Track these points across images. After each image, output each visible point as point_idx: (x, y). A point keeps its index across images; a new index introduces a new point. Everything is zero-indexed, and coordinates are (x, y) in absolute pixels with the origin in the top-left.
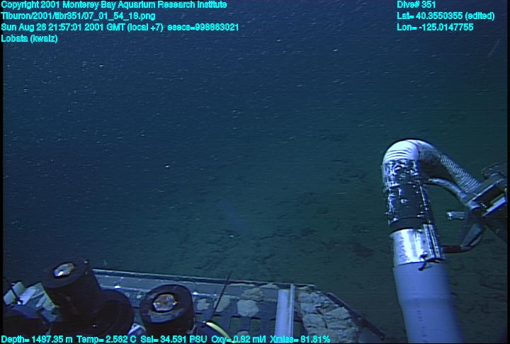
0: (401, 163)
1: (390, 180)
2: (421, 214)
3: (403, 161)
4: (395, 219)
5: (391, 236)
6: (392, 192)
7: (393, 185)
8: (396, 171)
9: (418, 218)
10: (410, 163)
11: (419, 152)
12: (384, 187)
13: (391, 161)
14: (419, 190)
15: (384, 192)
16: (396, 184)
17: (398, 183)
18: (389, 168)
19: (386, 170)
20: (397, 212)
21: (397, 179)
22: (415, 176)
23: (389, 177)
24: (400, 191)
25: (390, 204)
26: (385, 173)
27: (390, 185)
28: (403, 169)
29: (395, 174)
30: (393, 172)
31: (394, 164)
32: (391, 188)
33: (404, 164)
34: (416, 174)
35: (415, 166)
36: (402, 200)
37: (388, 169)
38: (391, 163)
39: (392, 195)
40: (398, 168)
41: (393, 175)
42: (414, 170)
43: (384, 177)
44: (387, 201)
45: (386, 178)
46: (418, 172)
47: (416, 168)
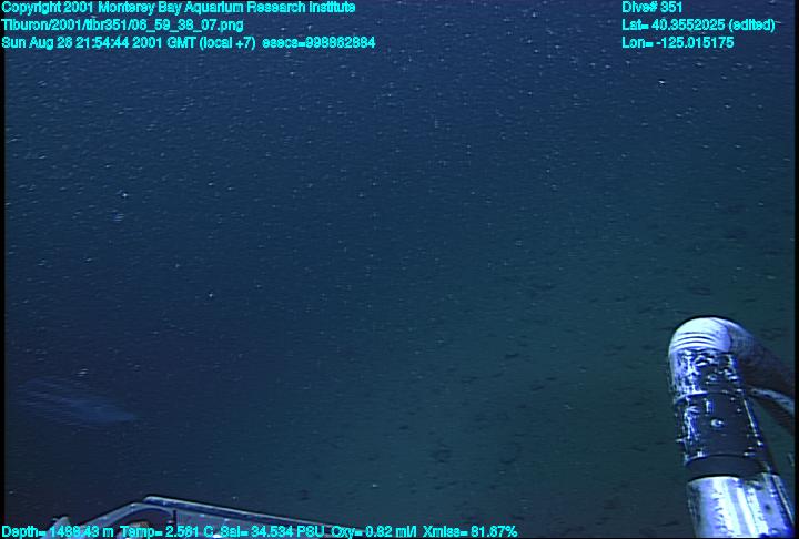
0: (707, 355)
1: (688, 383)
2: (749, 451)
3: (712, 353)
4: (700, 455)
5: (693, 483)
6: (691, 405)
7: (694, 392)
8: (699, 369)
9: (744, 457)
10: (722, 356)
11: (732, 341)
12: (676, 393)
13: (687, 349)
14: (743, 407)
15: (675, 401)
16: (701, 392)
17: (703, 390)
18: (686, 361)
19: (680, 364)
20: (703, 441)
21: (701, 382)
22: (733, 380)
23: (686, 378)
24: (708, 403)
25: (689, 425)
26: (677, 370)
27: (688, 392)
28: (710, 366)
29: (697, 373)
30: (691, 370)
31: (695, 355)
32: (690, 397)
33: (712, 357)
34: (734, 378)
35: (731, 362)
36: (713, 423)
37: (683, 364)
38: (689, 353)
39: (692, 409)
40: (703, 364)
41: (694, 374)
42: (730, 371)
43: (675, 376)
44: (681, 420)
45: (680, 379)
46: (737, 374)
47: (735, 366)
